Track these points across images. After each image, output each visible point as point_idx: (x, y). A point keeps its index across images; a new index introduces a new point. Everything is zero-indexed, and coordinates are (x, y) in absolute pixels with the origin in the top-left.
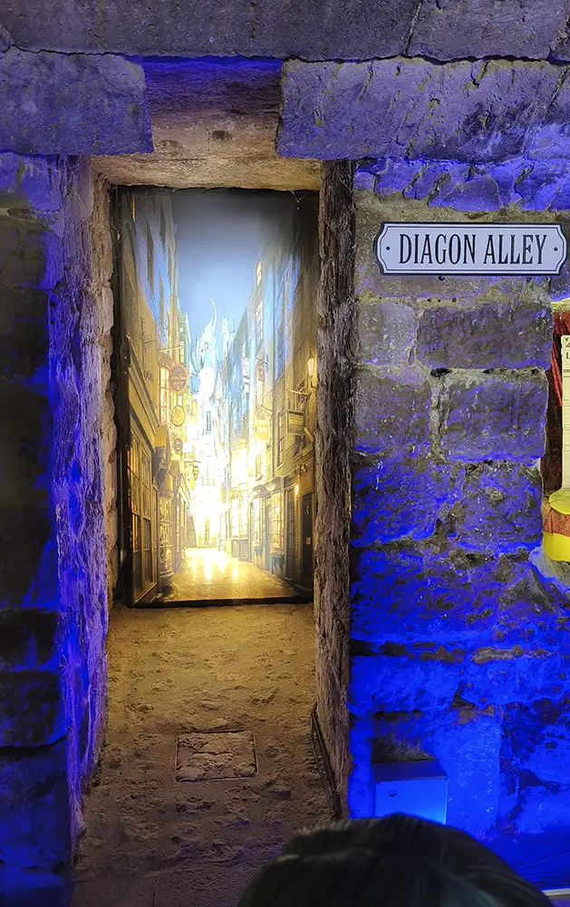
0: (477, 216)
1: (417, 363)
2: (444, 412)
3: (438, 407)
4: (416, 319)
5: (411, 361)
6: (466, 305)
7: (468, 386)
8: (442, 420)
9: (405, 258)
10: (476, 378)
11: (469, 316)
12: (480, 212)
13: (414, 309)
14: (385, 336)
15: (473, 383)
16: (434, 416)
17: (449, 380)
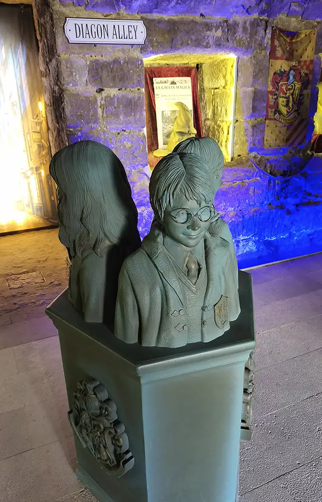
0: (107, 16)
1: (90, 86)
2: (103, 109)
3: (101, 107)
4: (87, 65)
5: (87, 85)
6: (107, 58)
7: (112, 96)
8: (103, 112)
9: (78, 35)
10: (115, 93)
11: (109, 64)
12: (109, 14)
13: (85, 60)
14: (74, 73)
15: (114, 95)
16: (100, 111)
17: (104, 94)
